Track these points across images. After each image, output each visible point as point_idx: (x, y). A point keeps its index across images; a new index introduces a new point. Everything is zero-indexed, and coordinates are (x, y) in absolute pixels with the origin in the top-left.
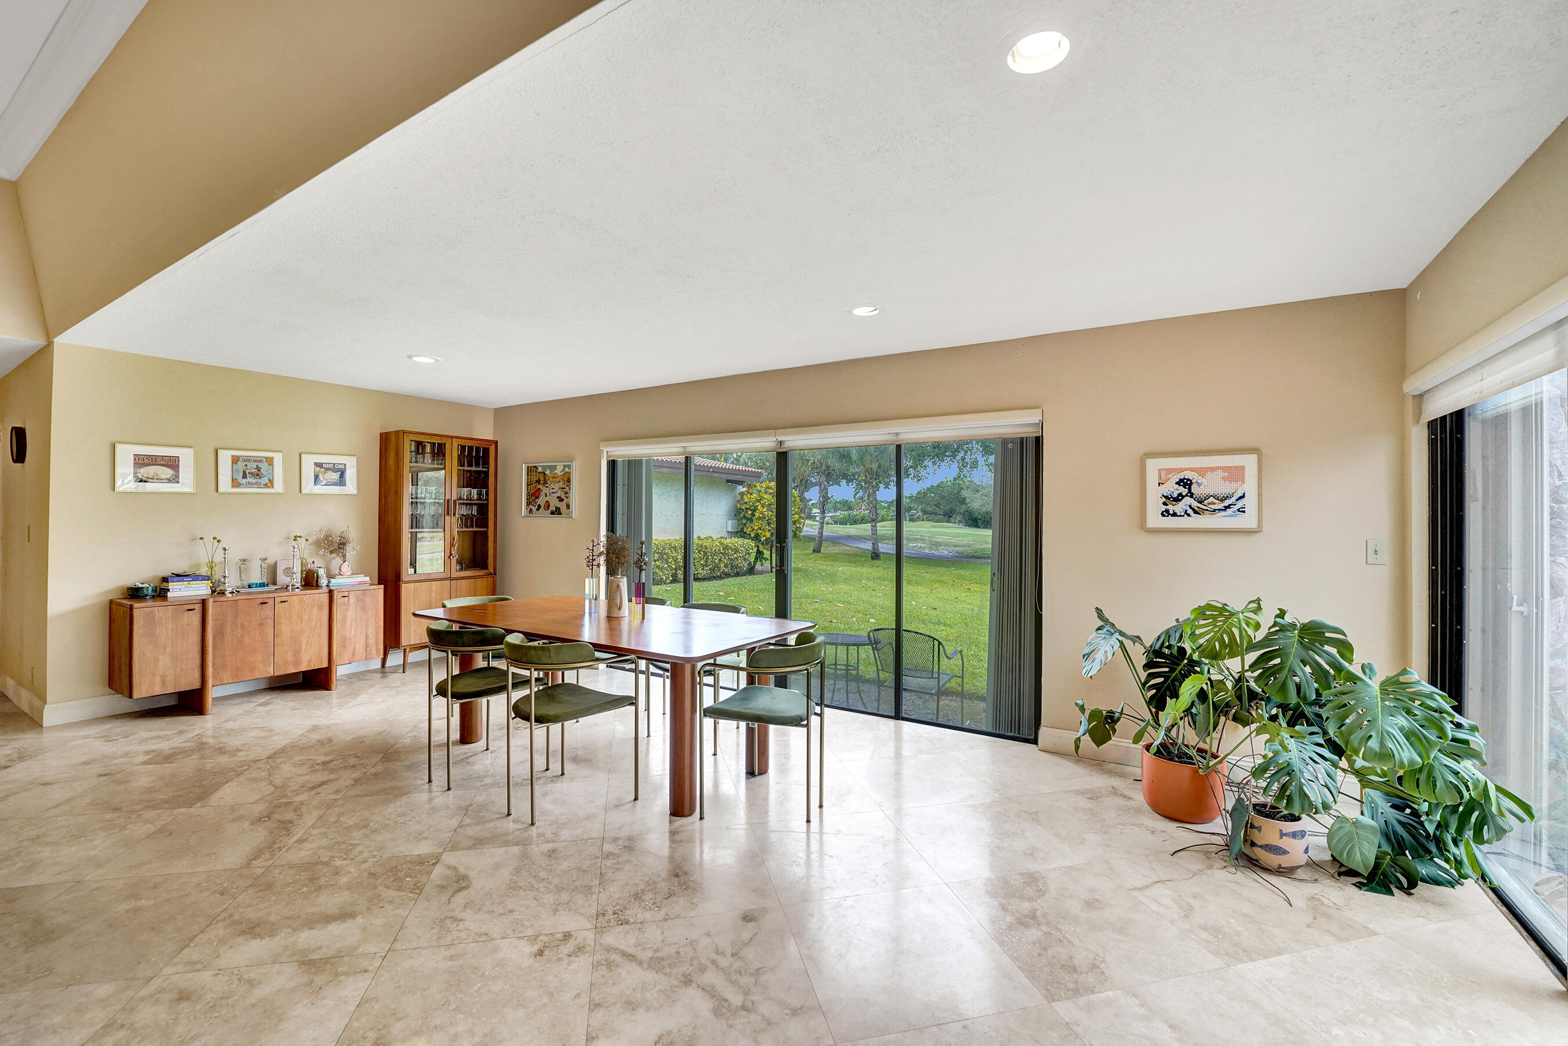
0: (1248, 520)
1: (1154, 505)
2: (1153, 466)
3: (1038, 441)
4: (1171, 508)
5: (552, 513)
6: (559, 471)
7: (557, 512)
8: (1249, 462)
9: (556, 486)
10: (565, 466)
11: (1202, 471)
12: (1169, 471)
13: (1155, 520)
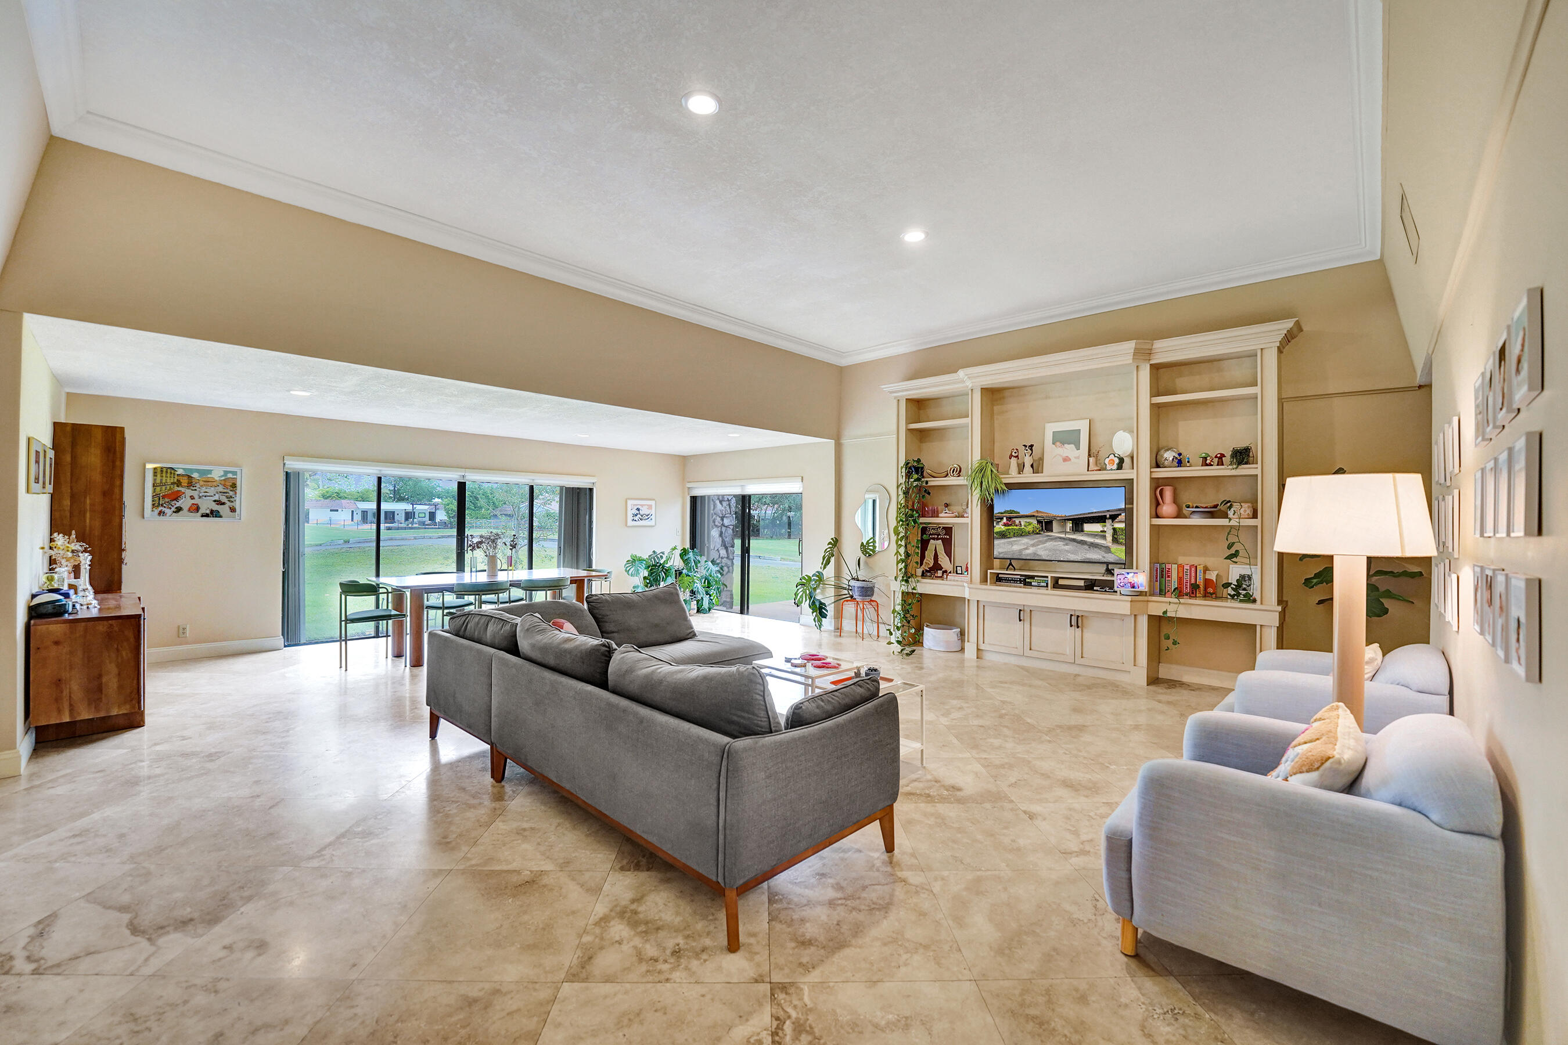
0: (652, 523)
1: (630, 517)
2: (630, 503)
3: (591, 490)
4: (635, 518)
5: (202, 516)
6: (217, 474)
7: (214, 514)
8: (652, 503)
9: (212, 491)
10: (226, 473)
11: (642, 505)
12: (634, 505)
13: (630, 523)
